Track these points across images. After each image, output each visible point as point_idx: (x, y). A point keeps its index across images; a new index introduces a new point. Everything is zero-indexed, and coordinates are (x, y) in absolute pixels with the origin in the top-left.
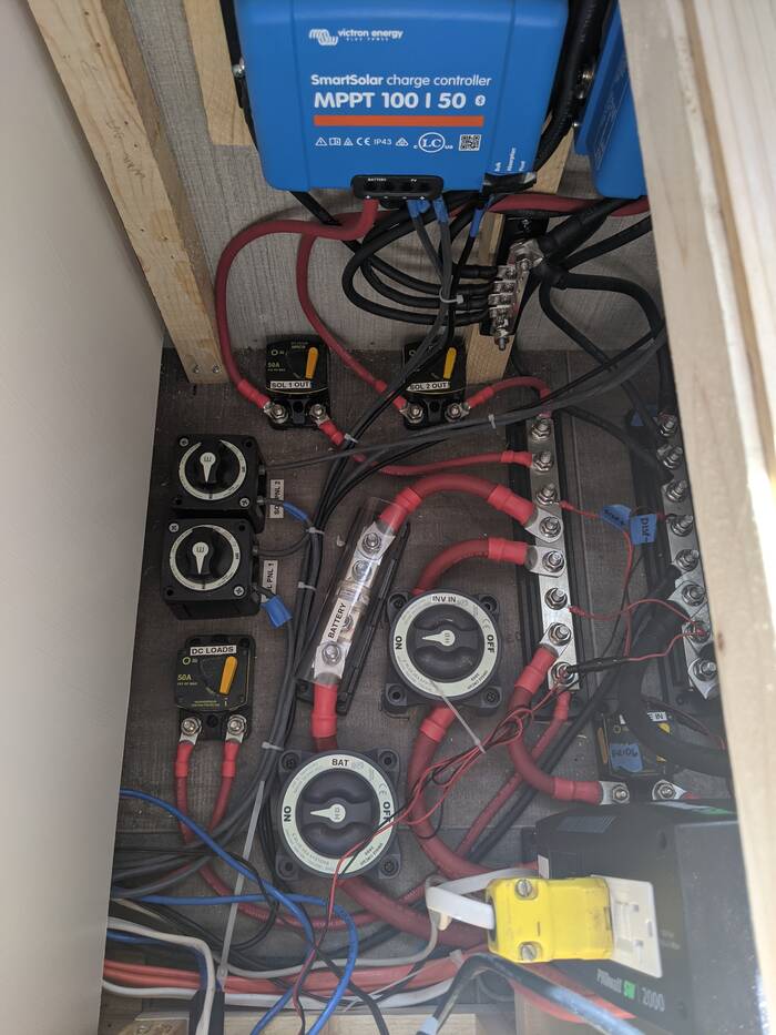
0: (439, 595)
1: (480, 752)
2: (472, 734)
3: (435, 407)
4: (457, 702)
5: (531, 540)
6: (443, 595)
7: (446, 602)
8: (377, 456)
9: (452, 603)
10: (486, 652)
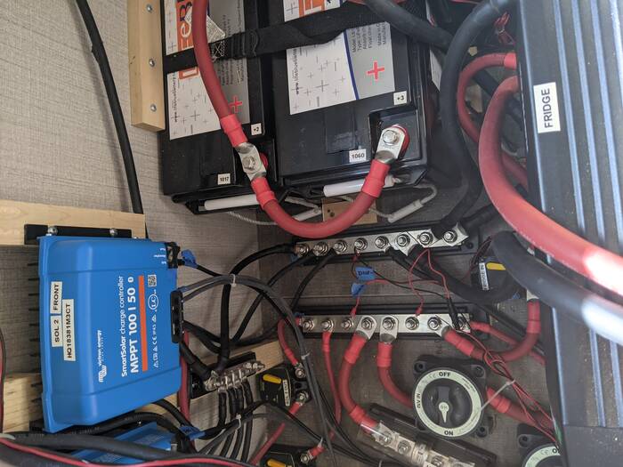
0: (416, 405)
1: (515, 383)
2: (503, 387)
3: (299, 386)
4: (484, 398)
5: (376, 335)
6: (416, 401)
7: (420, 400)
8: (330, 426)
9: (420, 396)
10: (450, 378)
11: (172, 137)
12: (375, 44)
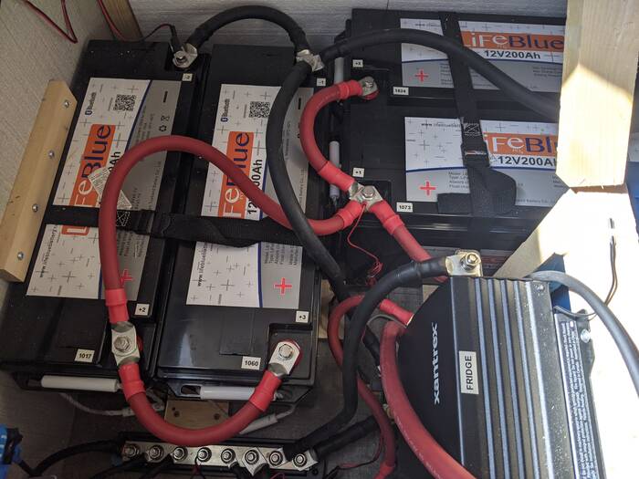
11: (30, 292)
12: (286, 262)
